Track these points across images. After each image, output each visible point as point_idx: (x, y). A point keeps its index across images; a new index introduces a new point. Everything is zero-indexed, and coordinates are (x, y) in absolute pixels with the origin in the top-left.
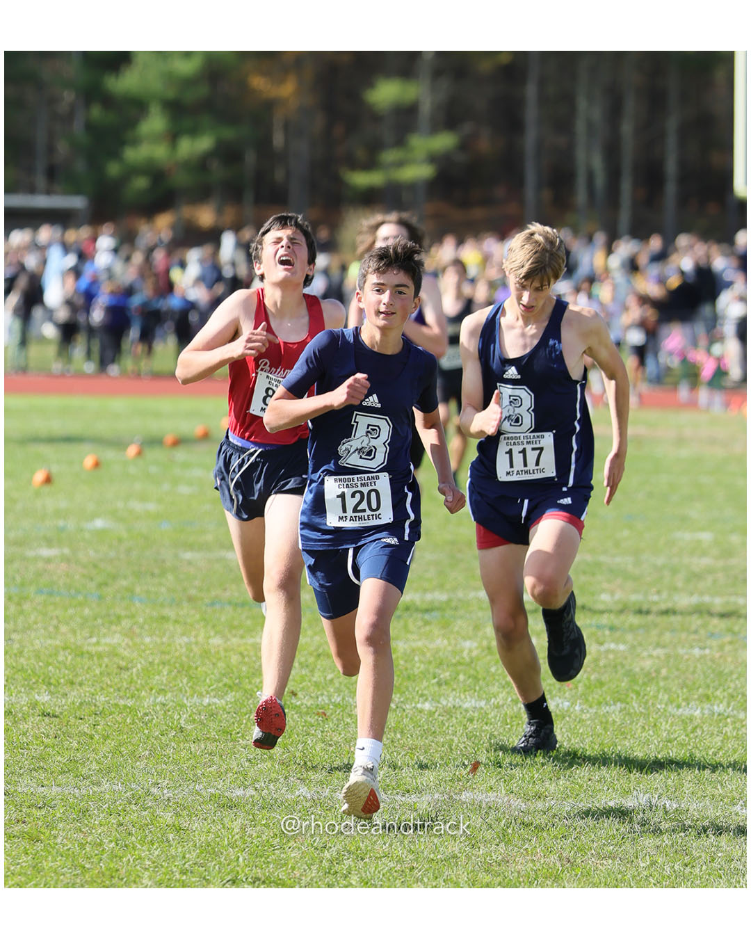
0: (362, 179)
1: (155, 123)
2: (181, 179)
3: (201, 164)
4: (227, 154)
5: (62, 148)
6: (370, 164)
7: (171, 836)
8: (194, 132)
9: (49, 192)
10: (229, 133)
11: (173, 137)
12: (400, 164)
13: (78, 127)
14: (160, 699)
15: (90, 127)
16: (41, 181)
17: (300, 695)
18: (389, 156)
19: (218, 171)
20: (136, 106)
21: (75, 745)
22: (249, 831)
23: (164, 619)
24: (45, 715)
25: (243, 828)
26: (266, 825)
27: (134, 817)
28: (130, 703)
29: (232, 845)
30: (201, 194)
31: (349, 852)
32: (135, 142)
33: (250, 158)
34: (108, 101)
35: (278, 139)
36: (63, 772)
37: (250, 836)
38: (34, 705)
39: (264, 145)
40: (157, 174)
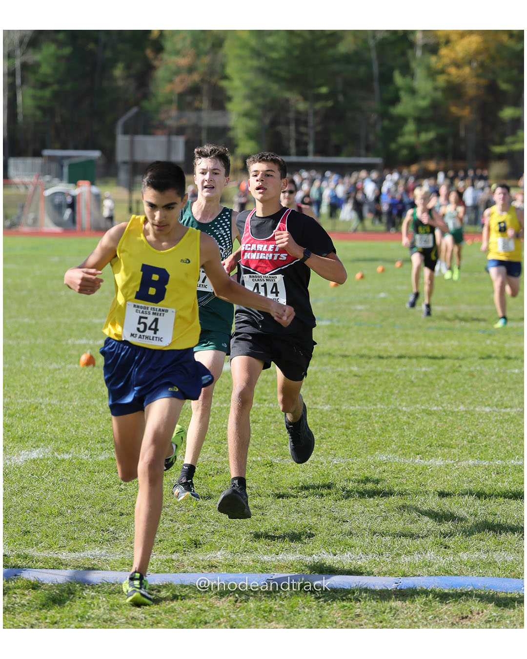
0: (498, 149)
1: (410, 127)
2: (421, 150)
3: (430, 144)
4: (441, 139)
5: (372, 138)
6: (501, 143)
7: (405, 427)
8: (427, 130)
9: (366, 156)
10: (442, 131)
11: (418, 132)
12: (514, 143)
13: (378, 129)
14: (404, 368)
15: (383, 129)
16: (363, 152)
17: (463, 366)
18: (509, 139)
19: (437, 147)
20: (402, 120)
21: (367, 388)
22: (438, 424)
23: (407, 335)
24: (355, 376)
25: (436, 424)
26: (446, 422)
27: (390, 419)
28: (391, 371)
29: (431, 430)
30: (430, 157)
31: (480, 433)
32: (402, 135)
33: (451, 141)
34: (391, 118)
35: (462, 133)
36: (361, 400)
37: (439, 427)
38: (351, 372)
39: (456, 135)
40: (411, 148)
